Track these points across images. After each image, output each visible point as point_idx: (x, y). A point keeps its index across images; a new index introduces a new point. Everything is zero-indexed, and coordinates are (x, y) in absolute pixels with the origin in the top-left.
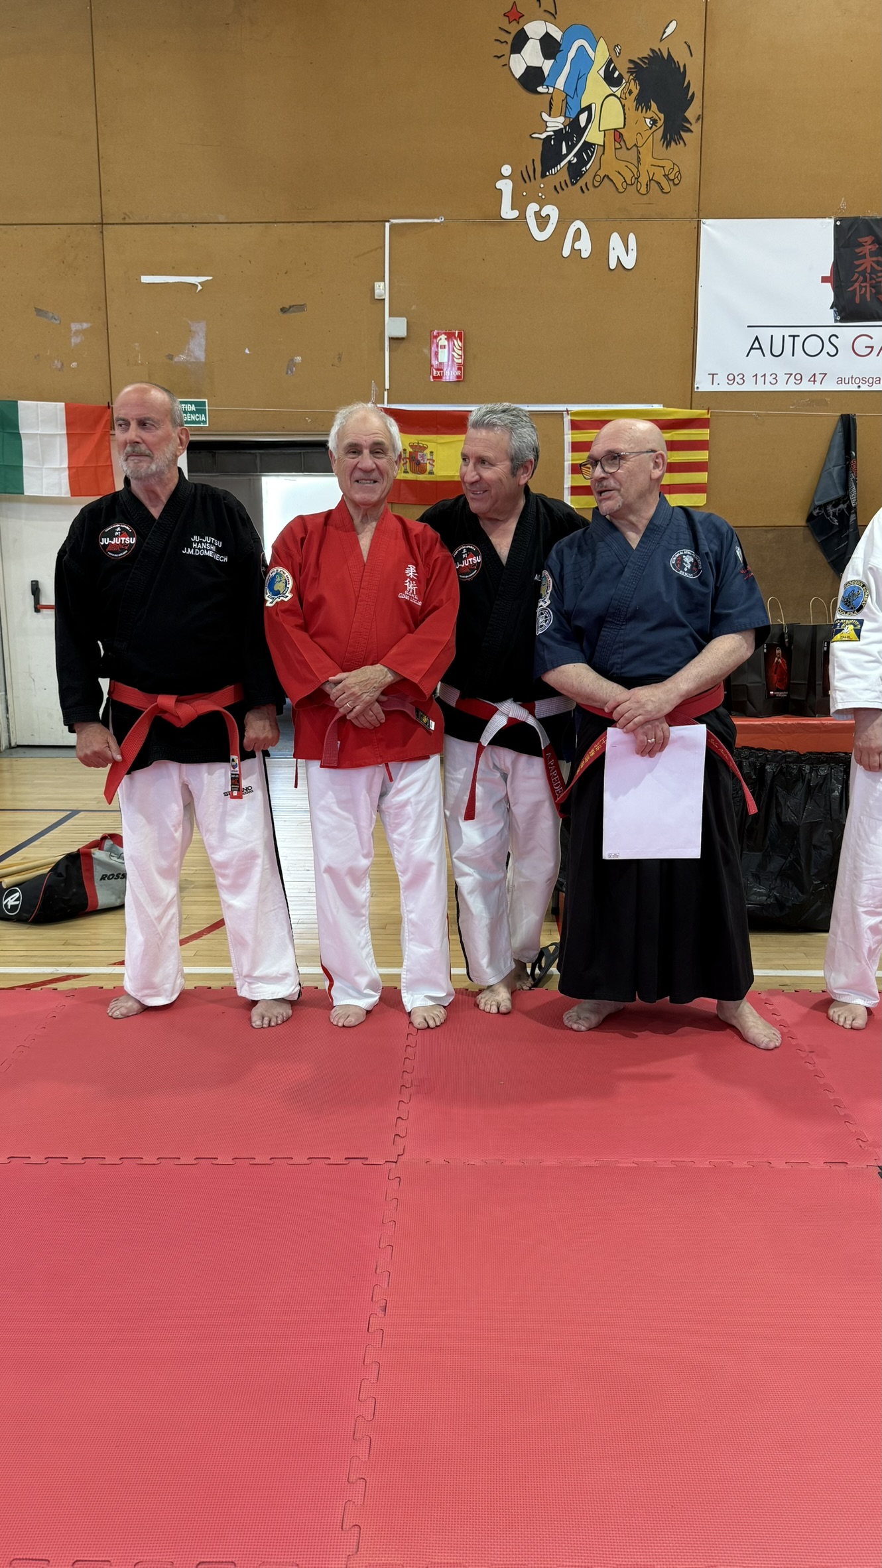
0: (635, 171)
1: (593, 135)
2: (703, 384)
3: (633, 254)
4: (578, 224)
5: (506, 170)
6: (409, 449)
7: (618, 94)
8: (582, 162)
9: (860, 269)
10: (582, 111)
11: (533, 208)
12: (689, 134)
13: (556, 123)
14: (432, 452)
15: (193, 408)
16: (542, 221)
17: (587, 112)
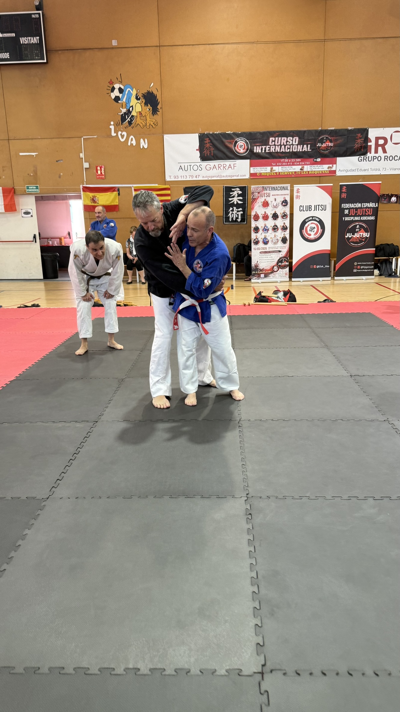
0: (146, 122)
1: (134, 113)
2: (168, 179)
3: (147, 144)
4: (132, 137)
5: (112, 123)
6: (92, 197)
7: (140, 102)
8: (131, 120)
9: (205, 147)
10: (130, 107)
11: (120, 133)
12: (159, 112)
13: (124, 110)
14: (98, 198)
15: (35, 188)
16: (122, 136)
17: (132, 108)
